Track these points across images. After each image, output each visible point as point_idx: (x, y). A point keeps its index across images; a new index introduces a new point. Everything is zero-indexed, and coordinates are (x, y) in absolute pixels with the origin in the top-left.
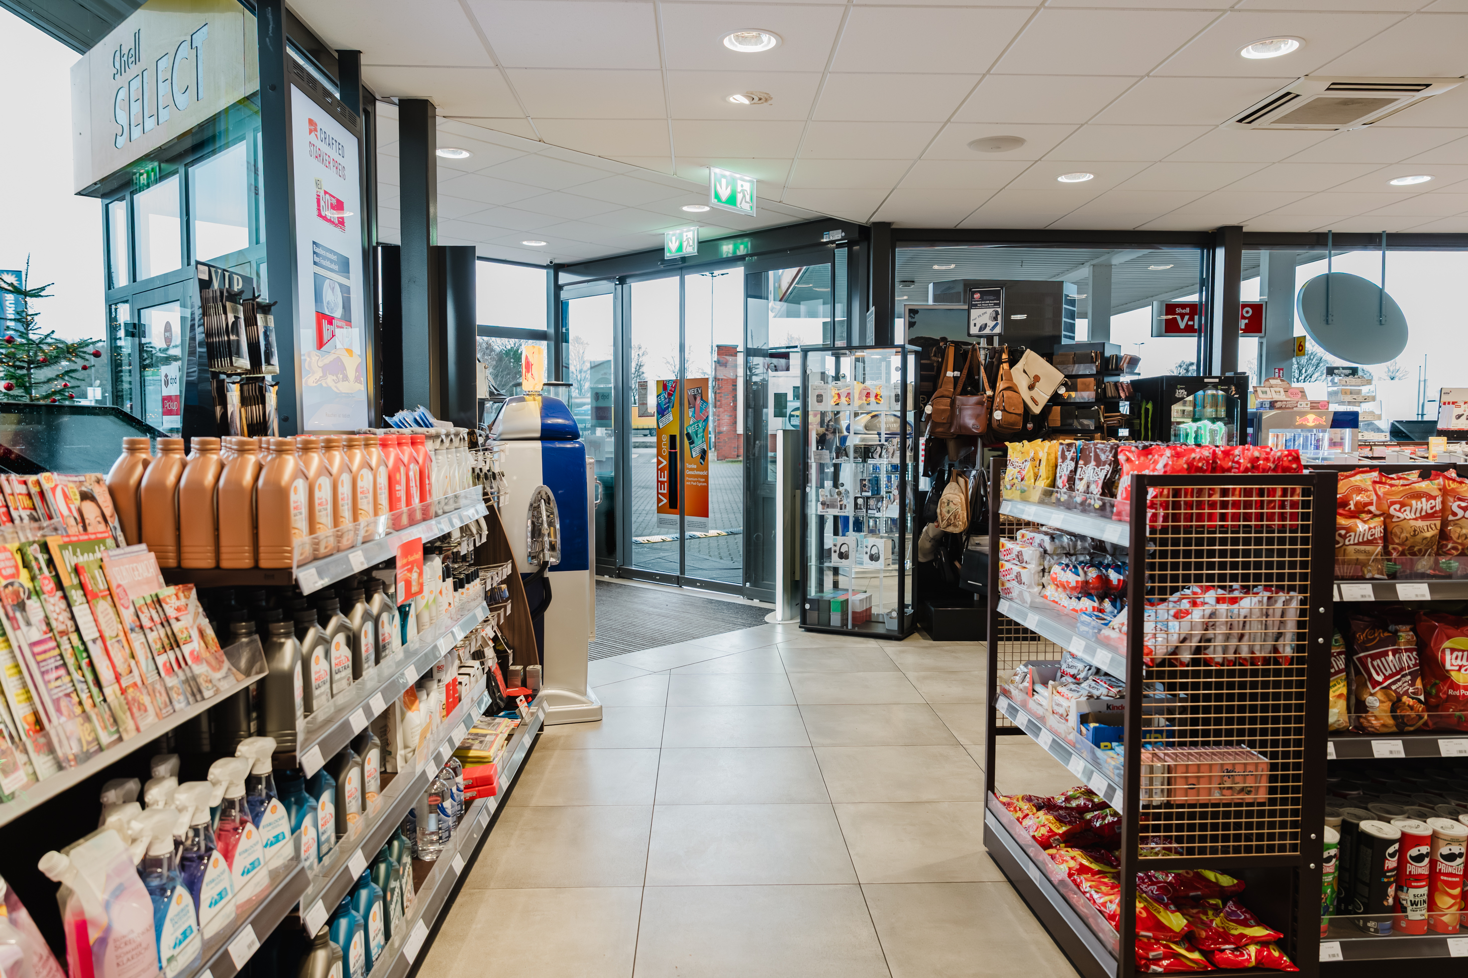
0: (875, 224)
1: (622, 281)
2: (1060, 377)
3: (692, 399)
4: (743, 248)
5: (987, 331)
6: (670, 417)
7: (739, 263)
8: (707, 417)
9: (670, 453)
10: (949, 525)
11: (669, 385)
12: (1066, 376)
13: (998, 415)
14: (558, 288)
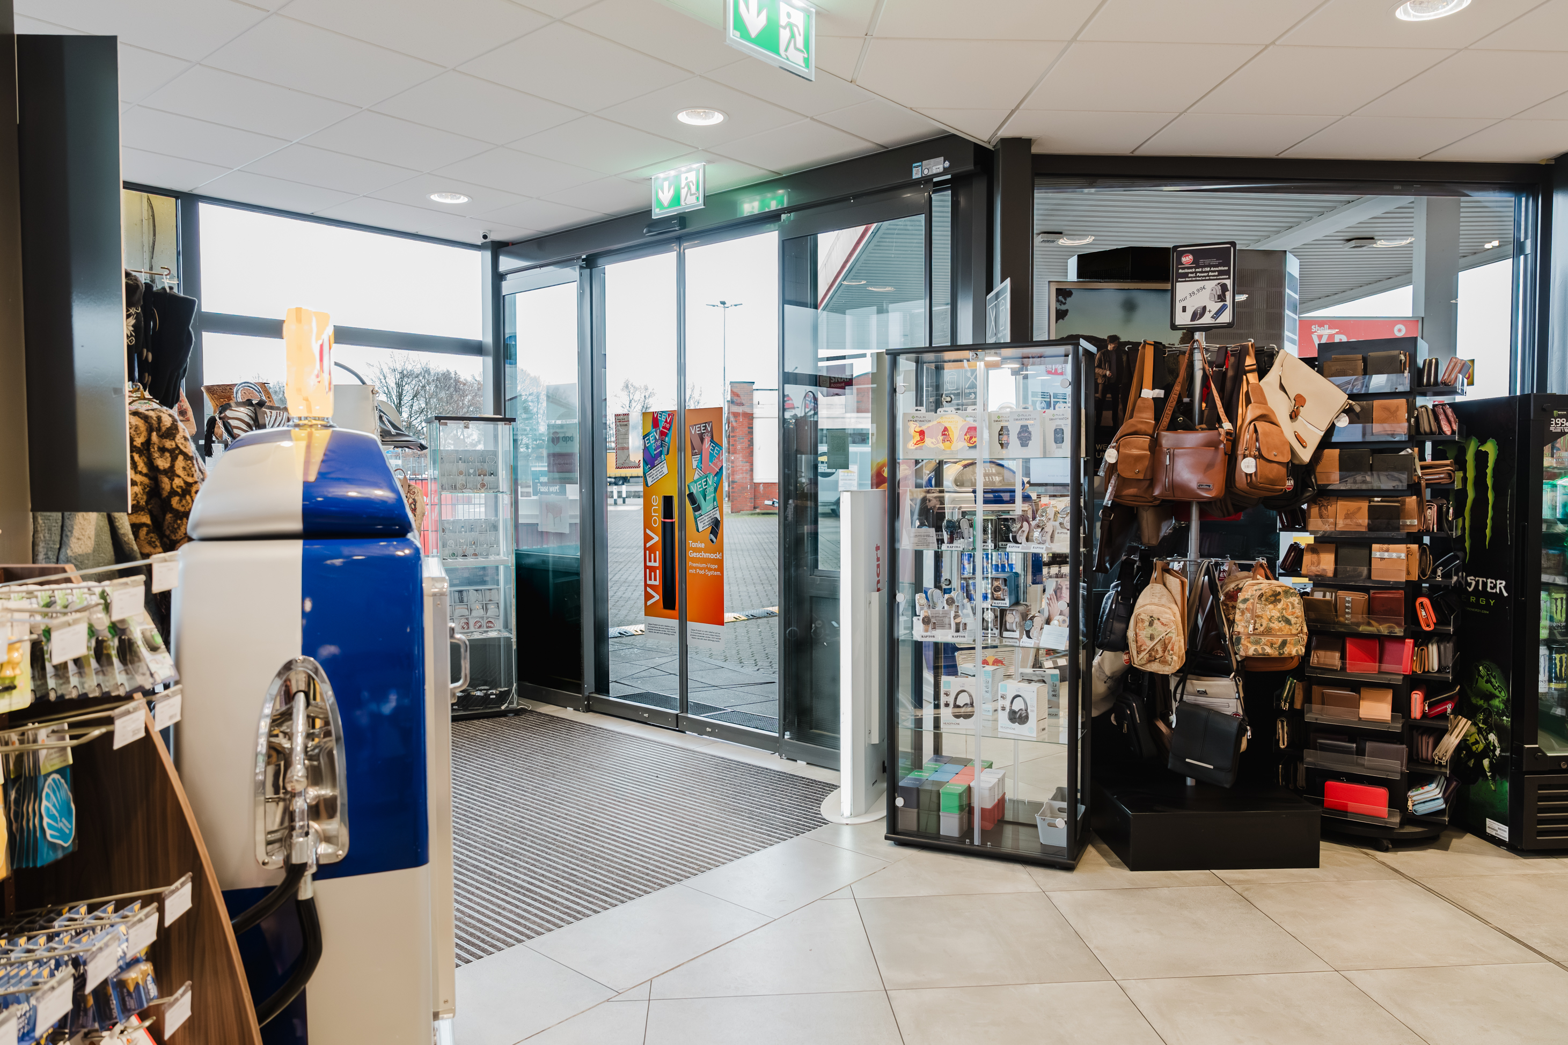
0: (1004, 141)
1: (590, 263)
2: (1341, 399)
3: (697, 441)
4: (776, 200)
5: (1207, 320)
6: (663, 468)
7: (772, 226)
8: (721, 469)
9: (664, 524)
10: (1152, 659)
11: (662, 421)
12: (1352, 397)
13: (1248, 466)
14: (498, 277)
